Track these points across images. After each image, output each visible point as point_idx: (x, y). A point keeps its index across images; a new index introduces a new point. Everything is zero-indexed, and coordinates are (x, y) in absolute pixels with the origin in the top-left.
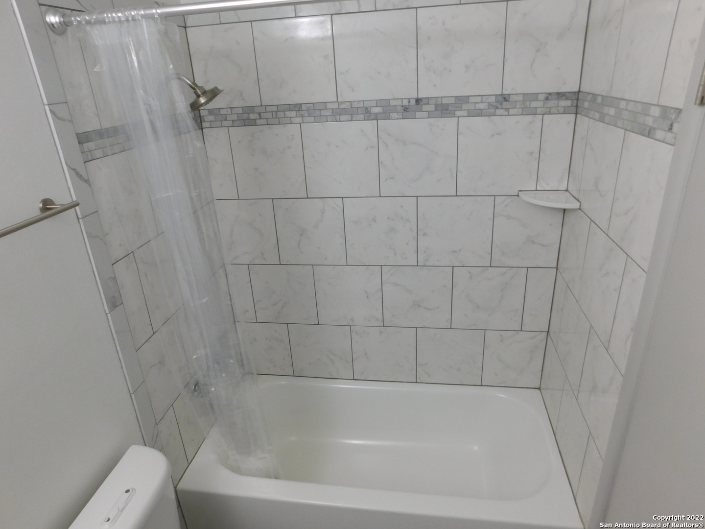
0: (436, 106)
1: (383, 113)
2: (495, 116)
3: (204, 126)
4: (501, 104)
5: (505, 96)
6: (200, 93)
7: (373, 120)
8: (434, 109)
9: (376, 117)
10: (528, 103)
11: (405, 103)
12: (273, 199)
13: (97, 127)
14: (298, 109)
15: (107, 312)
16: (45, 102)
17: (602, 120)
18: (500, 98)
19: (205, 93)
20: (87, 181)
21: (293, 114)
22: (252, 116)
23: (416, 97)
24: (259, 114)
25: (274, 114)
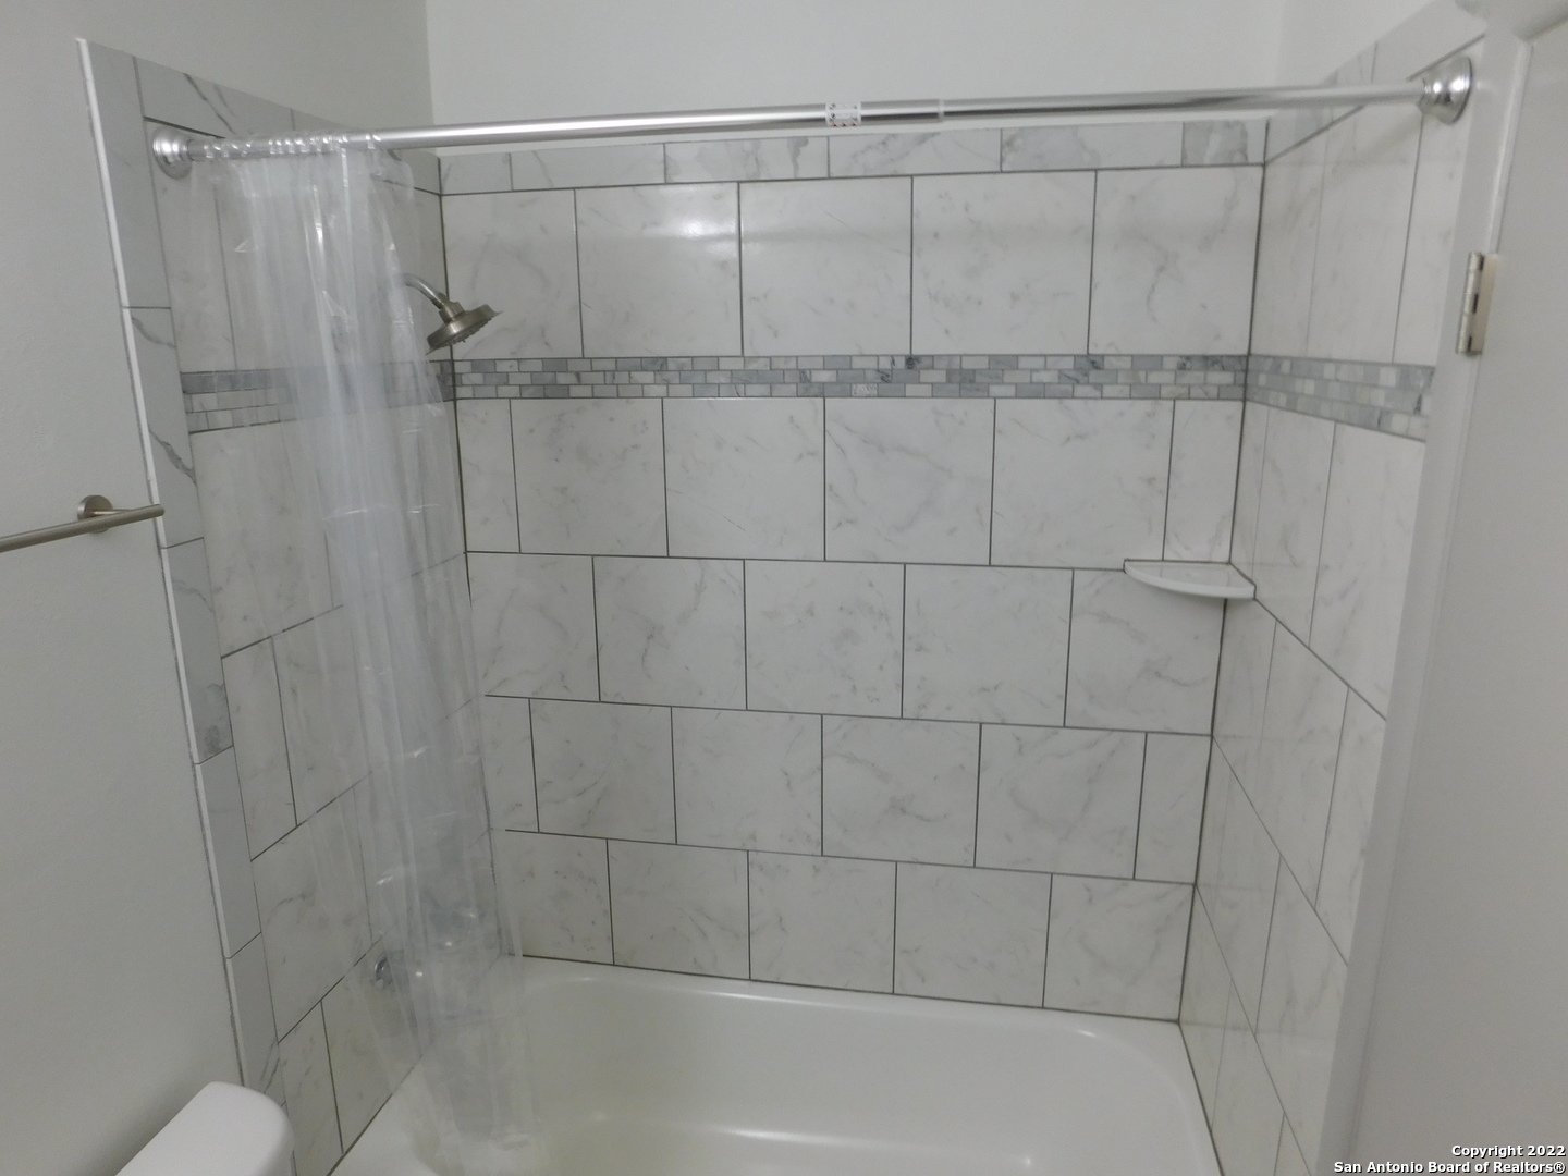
0: (950, 373)
1: (837, 383)
2: (1073, 397)
3: (458, 396)
4: (1086, 375)
5: (1093, 359)
6: (451, 315)
7: (816, 397)
8: (944, 381)
9: (823, 392)
10: (1142, 375)
11: (885, 364)
12: (593, 556)
13: (227, 364)
14: (658, 368)
15: (196, 759)
16: (125, 301)
17: (1291, 407)
18: (1084, 363)
19: (461, 315)
20: (191, 473)
21: (648, 377)
22: (562, 379)
23: (908, 353)
24: (578, 375)
25: (609, 375)
